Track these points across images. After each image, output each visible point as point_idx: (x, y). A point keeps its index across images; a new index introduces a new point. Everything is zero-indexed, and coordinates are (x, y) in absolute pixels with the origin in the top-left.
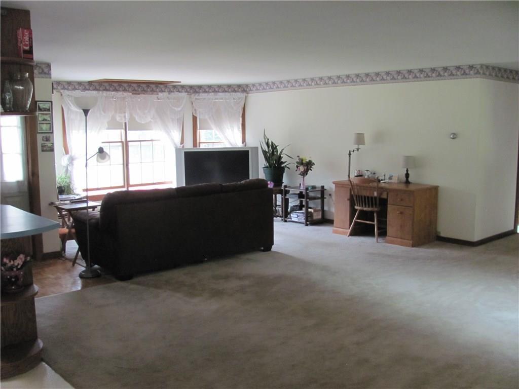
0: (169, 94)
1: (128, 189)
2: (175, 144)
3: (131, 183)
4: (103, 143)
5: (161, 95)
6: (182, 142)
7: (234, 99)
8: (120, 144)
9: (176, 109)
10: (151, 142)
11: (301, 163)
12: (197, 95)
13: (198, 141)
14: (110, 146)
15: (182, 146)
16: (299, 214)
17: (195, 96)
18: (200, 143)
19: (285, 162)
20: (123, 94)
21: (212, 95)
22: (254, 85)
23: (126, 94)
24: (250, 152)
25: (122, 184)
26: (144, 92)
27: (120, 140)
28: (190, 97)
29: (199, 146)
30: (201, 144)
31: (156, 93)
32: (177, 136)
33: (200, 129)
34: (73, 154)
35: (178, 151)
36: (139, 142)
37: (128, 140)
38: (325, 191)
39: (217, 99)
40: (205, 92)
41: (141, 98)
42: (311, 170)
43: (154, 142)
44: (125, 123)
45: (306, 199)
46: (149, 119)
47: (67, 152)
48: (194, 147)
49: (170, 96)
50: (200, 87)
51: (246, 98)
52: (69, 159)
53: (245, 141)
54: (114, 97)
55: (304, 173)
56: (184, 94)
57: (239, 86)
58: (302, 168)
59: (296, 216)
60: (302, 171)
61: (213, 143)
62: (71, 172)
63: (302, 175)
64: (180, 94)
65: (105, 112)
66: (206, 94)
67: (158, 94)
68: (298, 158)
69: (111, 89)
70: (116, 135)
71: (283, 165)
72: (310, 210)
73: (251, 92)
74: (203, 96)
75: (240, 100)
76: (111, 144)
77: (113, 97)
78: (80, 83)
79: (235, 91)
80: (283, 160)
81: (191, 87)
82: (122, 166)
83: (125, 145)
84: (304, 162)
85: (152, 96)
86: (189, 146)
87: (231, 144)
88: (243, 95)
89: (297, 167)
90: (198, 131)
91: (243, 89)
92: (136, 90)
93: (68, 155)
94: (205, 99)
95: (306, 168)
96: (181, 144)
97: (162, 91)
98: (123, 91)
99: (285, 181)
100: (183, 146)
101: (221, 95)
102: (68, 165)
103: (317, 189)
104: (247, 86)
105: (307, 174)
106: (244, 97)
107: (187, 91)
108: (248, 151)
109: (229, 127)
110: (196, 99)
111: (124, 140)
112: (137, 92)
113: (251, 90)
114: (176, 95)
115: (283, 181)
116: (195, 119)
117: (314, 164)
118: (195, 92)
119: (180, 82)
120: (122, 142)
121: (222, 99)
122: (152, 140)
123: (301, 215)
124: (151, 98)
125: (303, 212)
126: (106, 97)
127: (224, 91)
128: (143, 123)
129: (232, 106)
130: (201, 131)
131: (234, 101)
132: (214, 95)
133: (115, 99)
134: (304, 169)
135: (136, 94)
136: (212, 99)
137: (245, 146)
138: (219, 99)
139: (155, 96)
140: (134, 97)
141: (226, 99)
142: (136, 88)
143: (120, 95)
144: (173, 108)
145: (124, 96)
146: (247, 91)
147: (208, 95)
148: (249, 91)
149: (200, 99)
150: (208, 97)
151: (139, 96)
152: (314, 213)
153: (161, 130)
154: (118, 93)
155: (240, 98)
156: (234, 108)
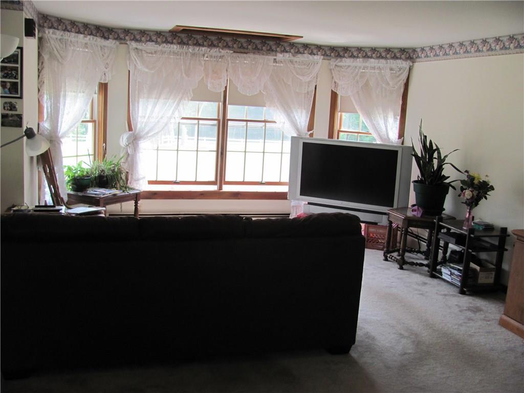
1: (220, 188)
3: (228, 178)
4: (183, 118)
5: (280, 56)
6: (311, 127)
7: (391, 69)
8: (216, 122)
9: (301, 78)
10: (263, 124)
12: (339, 60)
13: (336, 128)
14: (199, 124)
15: (309, 133)
16: (453, 271)
17: (335, 62)
18: (339, 131)
19: (449, 177)
20: (220, 52)
21: (359, 62)
22: (423, 49)
24: (399, 152)
25: (213, 179)
26: (257, 50)
27: (216, 118)
28: (329, 63)
29: (338, 138)
30: (341, 134)
31: (274, 53)
32: (302, 119)
33: (341, 111)
34: (137, 132)
35: (295, 140)
36: (245, 123)
37: (229, 117)
38: (507, 238)
39: (367, 67)
40: (352, 56)
41: (248, 60)
42: (486, 198)
43: (268, 124)
45: (468, 248)
46: (258, 90)
47: (130, 129)
48: (329, 138)
49: (295, 59)
50: (346, 49)
51: (410, 69)
53: (403, 136)
54: (206, 55)
55: (473, 203)
56: (318, 58)
57: (403, 50)
58: (468, 194)
59: (449, 273)
60: (469, 197)
61: (358, 133)
62: (133, 157)
63: (468, 205)
64: (311, 57)
65: (188, 75)
66: (352, 60)
67: (276, 56)
68: (467, 174)
69: (205, 43)
70: (210, 109)
71: (447, 181)
72: (473, 265)
73: (418, 60)
74: (347, 62)
75: (402, 71)
76: (201, 122)
77: (204, 55)
78: (159, 33)
79: (395, 57)
80: (444, 173)
81: (333, 49)
82: (215, 153)
83: (223, 125)
84: (476, 182)
85: (267, 57)
86: (321, 136)
87: (381, 138)
88: (405, 65)
89: (462, 189)
90: (338, 115)
91: (408, 54)
92: (244, 48)
93: (131, 132)
94: (349, 66)
95: (475, 193)
96: (308, 131)
97: (285, 51)
98: (225, 46)
99: (448, 205)
100: (311, 135)
101: (373, 62)
102: (127, 145)
103: (494, 233)
104: (414, 50)
105: (477, 204)
106: (408, 68)
107: (325, 55)
108: (397, 152)
109: (381, 112)
110: (336, 65)
111: (221, 118)
112: (246, 51)
113: (418, 57)
114: (306, 57)
115: (444, 207)
116: (334, 96)
117: (492, 188)
118: (339, 56)
119: (302, 37)
120: (218, 120)
121: (374, 68)
122: (265, 121)
123: (456, 272)
124: (264, 62)
125: (461, 268)
126: (193, 55)
127: (380, 57)
128: (248, 95)
129: (388, 80)
130: (344, 114)
131: (391, 73)
132: (363, 62)
133: (207, 57)
134: (473, 195)
135: (242, 53)
136: (360, 67)
137: (403, 144)
138: (369, 68)
139: (271, 58)
140: (238, 57)
141: (379, 68)
142: (245, 45)
143: (214, 51)
144: (297, 76)
145: (222, 54)
146: (413, 58)
147: (353, 62)
148: (417, 58)
149: (341, 67)
150: (354, 64)
151: (245, 55)
152: (481, 273)
153: (278, 108)
154: (211, 49)
155: (400, 69)
156: (390, 83)
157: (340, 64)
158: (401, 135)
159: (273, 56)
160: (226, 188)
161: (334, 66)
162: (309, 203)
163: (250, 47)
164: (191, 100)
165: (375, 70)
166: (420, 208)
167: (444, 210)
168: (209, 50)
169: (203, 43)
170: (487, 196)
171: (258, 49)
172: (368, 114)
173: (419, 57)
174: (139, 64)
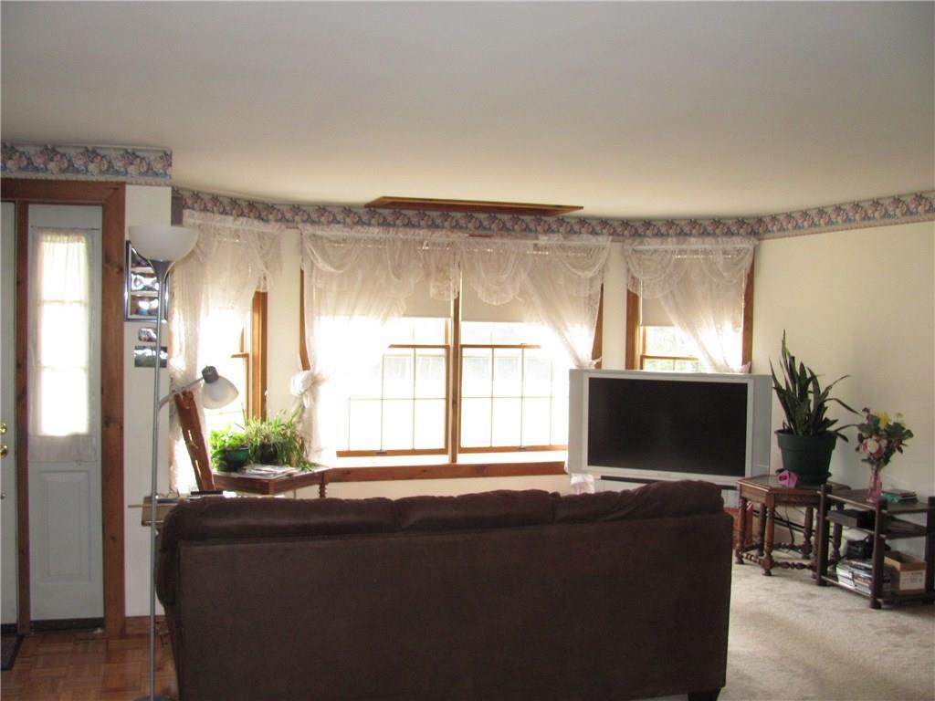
0: (565, 238)
1: (454, 459)
2: (577, 359)
3: (466, 442)
4: (392, 346)
5: (543, 240)
6: (597, 351)
7: (725, 252)
8: (442, 351)
9: (580, 273)
10: (520, 350)
11: (872, 427)
12: (638, 240)
13: (639, 352)
14: (415, 355)
15: (595, 362)
16: (856, 572)
17: (631, 245)
18: (643, 357)
19: (835, 421)
20: (448, 236)
21: (671, 244)
22: (774, 218)
23: (457, 237)
24: (749, 386)
25: (441, 445)
26: (505, 230)
27: (443, 343)
28: (623, 247)
29: (641, 368)
30: (646, 361)
31: (533, 234)
32: (581, 337)
33: (644, 325)
34: (317, 372)
35: (575, 375)
36: (490, 350)
37: (463, 341)
39: (685, 251)
40: (659, 234)
41: (492, 246)
42: (901, 451)
43: (525, 350)
44: (457, 302)
45: (880, 532)
46: (511, 295)
47: (306, 365)
48: (627, 368)
49: (567, 243)
50: (648, 223)
51: (756, 250)
52: (305, 382)
53: (751, 360)
54: (425, 243)
55: (881, 459)
56: (604, 241)
57: (741, 221)
58: (872, 445)
59: (850, 576)
60: (874, 451)
61: (675, 358)
62: (311, 411)
63: (872, 463)
65: (398, 276)
66: (659, 240)
67: (537, 239)
68: (865, 414)
69: (422, 223)
70: (434, 330)
71: (832, 428)
72: (888, 561)
73: (767, 235)
74: (652, 244)
75: (742, 254)
76: (417, 350)
77: (422, 243)
78: (348, 209)
79: (729, 233)
80: (828, 415)
81: (626, 223)
82: (444, 402)
83: (455, 355)
84: (882, 426)
85: (523, 242)
86: (614, 364)
87: (714, 365)
88: (746, 244)
89: (861, 439)
90: (640, 330)
91: (755, 227)
92: (485, 228)
93: (307, 372)
94: (655, 251)
95: (884, 443)
96: (594, 358)
97: (549, 231)
98: (452, 228)
99: (838, 470)
100: (599, 365)
101: (695, 243)
102: (302, 394)
103: (918, 507)
104: (760, 220)
105: (887, 461)
106: (752, 249)
107: (614, 233)
108: (745, 386)
109: (712, 323)
110: (634, 250)
111: (451, 343)
112: (488, 233)
113: (767, 231)
114: (585, 240)
115: (830, 471)
116: (632, 300)
117: (910, 434)
118: (636, 234)
119: (582, 208)
120: (446, 347)
121: (696, 252)
122: (522, 346)
123: (863, 574)
124: (518, 247)
125: (870, 566)
126: (405, 242)
127: (705, 233)
128: (495, 304)
129: (721, 269)
130: (650, 329)
131: (725, 258)
132: (678, 244)
133: (427, 245)
134: (880, 446)
135: (480, 236)
136: (673, 252)
137: (750, 371)
138: (688, 252)
139: (530, 243)
140: (477, 243)
141: (705, 252)
142: (486, 223)
143: (439, 236)
144: (574, 270)
145: (451, 240)
146: (758, 233)
147: (662, 244)
148: (764, 232)
149: (642, 252)
150: (663, 247)
151: (487, 240)
152: (902, 573)
153: (543, 323)
154: (433, 233)
155: (739, 251)
156: (725, 274)
157: (640, 247)
158: (747, 357)
159: (533, 239)
160: (463, 459)
161: (630, 251)
162: (603, 478)
163: (493, 226)
164: (405, 315)
165: (698, 254)
166: (792, 474)
167: (830, 475)
168: (430, 233)
169: (419, 223)
170: (903, 447)
171: (508, 230)
172: (690, 326)
173: (769, 231)
174: (319, 260)
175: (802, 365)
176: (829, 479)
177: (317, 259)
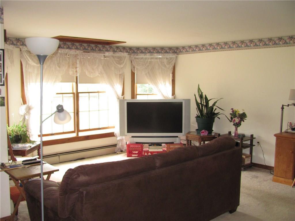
0: (114, 53)
1: (78, 134)
2: (118, 96)
3: (81, 128)
4: (57, 94)
5: (107, 54)
6: (123, 94)
7: (167, 59)
8: (72, 95)
9: (119, 66)
10: (98, 93)
11: (234, 114)
12: (136, 54)
13: (135, 93)
14: (63, 97)
15: (123, 97)
17: (134, 56)
18: (137, 95)
20: (75, 52)
21: (148, 56)
22: (184, 48)
23: (78, 52)
24: (183, 103)
25: (73, 130)
27: (72, 92)
28: (130, 57)
29: (136, 98)
30: (138, 96)
31: (102, 52)
32: (119, 88)
33: (137, 83)
34: (30, 105)
35: (121, 102)
36: (88, 94)
37: (79, 91)
39: (153, 58)
40: (142, 52)
41: (90, 56)
42: (244, 121)
43: (100, 93)
44: (77, 77)
46: (97, 74)
47: (24, 102)
48: (132, 98)
49: (114, 55)
50: (138, 48)
52: (26, 109)
53: (175, 94)
54: (68, 54)
55: (237, 125)
56: (126, 54)
57: (170, 48)
60: (236, 122)
61: (148, 94)
62: (28, 120)
64: (122, 53)
65: (59, 67)
66: (143, 54)
67: (105, 53)
68: (232, 110)
70: (69, 87)
73: (180, 53)
74: (141, 56)
76: (64, 95)
77: (67, 54)
79: (166, 52)
80: (216, 112)
82: (73, 114)
83: (76, 96)
84: (237, 114)
85: (100, 54)
86: (128, 97)
87: (164, 96)
90: (135, 85)
91: (176, 50)
92: (86, 49)
93: (25, 105)
94: (142, 58)
96: (122, 96)
97: (107, 51)
98: (76, 49)
100: (124, 98)
102: (25, 114)
104: (177, 48)
105: (241, 125)
106: (175, 57)
107: (127, 52)
110: (135, 58)
111: (75, 91)
113: (180, 52)
114: (119, 54)
116: (133, 74)
117: (246, 116)
118: (134, 52)
119: (126, 42)
120: (73, 93)
124: (99, 56)
126: (61, 54)
127: (158, 52)
128: (92, 77)
129: (166, 64)
131: (167, 61)
132: (150, 56)
133: (68, 55)
134: (239, 120)
135: (87, 52)
136: (149, 59)
137: (175, 98)
138: (154, 58)
139: (103, 55)
140: (85, 54)
141: (160, 58)
142: (86, 47)
143: (73, 52)
144: (117, 65)
145: (77, 53)
146: (177, 52)
147: (145, 55)
148: (179, 52)
149: (137, 59)
150: (145, 57)
151: (89, 54)
153: (107, 84)
154: (71, 51)
155: (171, 58)
156: (167, 66)
157: (137, 57)
158: (173, 93)
159: (103, 53)
160: (81, 134)
161: (134, 58)
162: (132, 137)
163: (89, 48)
164: (61, 82)
165: (157, 59)
166: (206, 131)
167: (213, 130)
168: (70, 51)
169: (64, 47)
170: (244, 120)
171: (94, 50)
172: (156, 83)
173: (181, 52)
175: (205, 96)
176: (213, 132)
177: (29, 60)
